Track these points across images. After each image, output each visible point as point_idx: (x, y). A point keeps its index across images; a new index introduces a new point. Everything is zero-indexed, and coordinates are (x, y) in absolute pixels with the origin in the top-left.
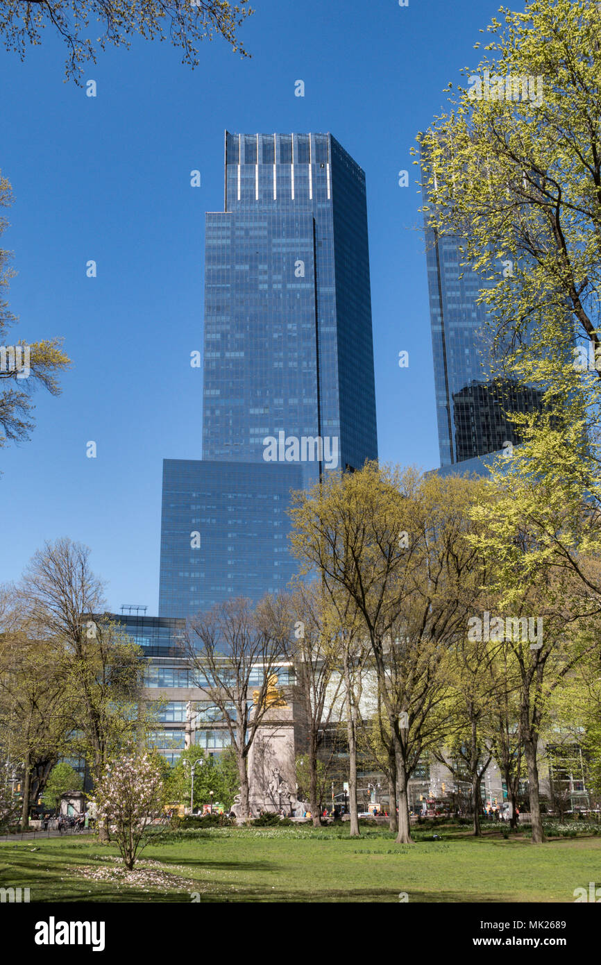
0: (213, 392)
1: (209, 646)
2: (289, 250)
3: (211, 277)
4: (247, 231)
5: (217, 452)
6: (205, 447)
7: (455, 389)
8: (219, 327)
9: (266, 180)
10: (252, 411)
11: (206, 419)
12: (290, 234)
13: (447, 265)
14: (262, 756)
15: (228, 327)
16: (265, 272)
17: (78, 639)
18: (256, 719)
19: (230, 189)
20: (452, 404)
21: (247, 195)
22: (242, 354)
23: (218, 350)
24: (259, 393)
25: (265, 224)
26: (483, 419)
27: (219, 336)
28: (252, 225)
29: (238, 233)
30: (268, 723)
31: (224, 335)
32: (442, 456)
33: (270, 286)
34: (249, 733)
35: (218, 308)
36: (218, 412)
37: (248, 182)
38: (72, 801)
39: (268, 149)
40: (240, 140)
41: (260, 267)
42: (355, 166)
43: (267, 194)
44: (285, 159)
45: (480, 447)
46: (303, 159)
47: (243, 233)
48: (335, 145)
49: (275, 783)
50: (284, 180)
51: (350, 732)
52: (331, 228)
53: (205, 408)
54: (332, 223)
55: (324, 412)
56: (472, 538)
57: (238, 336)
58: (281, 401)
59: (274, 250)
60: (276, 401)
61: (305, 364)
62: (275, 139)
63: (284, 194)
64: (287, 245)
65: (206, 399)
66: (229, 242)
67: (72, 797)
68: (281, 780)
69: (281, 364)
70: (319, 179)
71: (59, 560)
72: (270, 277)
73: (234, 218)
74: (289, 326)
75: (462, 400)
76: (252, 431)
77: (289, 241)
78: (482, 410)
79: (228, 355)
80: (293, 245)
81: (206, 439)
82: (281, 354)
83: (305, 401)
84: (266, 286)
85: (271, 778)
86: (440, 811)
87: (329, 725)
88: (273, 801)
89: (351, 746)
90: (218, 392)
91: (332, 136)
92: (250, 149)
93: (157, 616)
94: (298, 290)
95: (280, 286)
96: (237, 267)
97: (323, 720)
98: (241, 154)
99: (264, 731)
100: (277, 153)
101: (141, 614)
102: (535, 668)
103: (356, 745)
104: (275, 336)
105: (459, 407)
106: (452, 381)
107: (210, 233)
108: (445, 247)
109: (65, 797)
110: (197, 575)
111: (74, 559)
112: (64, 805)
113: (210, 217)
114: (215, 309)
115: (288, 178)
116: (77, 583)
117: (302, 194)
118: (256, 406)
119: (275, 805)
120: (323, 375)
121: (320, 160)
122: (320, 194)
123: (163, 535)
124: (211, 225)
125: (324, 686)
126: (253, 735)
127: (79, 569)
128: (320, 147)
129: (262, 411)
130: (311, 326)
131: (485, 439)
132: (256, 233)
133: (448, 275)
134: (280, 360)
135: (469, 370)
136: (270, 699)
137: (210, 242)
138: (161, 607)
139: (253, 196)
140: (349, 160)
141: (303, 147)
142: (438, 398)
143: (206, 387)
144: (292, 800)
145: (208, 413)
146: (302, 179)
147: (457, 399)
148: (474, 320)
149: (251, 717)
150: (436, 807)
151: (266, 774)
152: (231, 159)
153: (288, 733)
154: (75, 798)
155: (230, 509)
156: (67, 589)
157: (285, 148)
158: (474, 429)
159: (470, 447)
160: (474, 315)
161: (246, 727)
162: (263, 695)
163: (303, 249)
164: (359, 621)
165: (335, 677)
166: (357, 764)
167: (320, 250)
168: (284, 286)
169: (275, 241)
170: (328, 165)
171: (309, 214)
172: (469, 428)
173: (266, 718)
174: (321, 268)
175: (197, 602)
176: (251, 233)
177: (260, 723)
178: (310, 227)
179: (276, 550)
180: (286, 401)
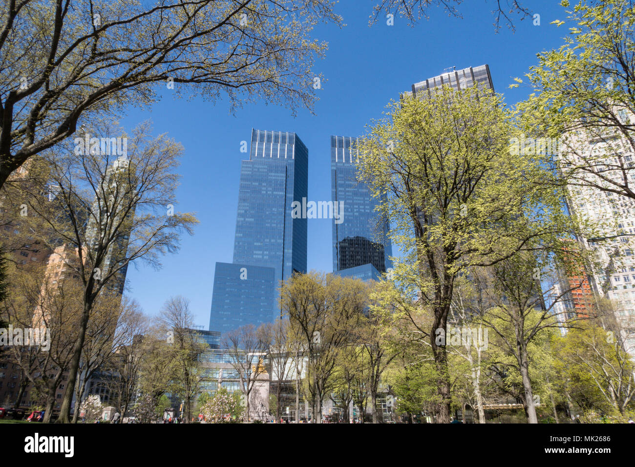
0: (239, 235)
1: (236, 345)
2: (276, 178)
3: (242, 187)
4: (258, 169)
5: (239, 260)
6: (234, 258)
7: (340, 239)
8: (244, 208)
9: (268, 149)
10: (255, 244)
11: (235, 246)
12: (276, 172)
13: (340, 189)
14: (255, 395)
15: (248, 208)
16: (265, 186)
17: (182, 340)
18: (254, 378)
19: (253, 152)
20: (339, 246)
21: (260, 154)
22: (253, 220)
23: (242, 217)
24: (259, 236)
25: (266, 167)
26: (351, 253)
27: (243, 211)
28: (261, 167)
29: (255, 170)
30: (259, 380)
31: (246, 211)
32: (334, 268)
33: (266, 192)
34: (251, 384)
35: (244, 200)
36: (241, 243)
37: (260, 149)
38: (169, 413)
39: (269, 137)
40: (258, 132)
41: (263, 184)
42: (304, 147)
43: (268, 155)
44: (276, 141)
45: (350, 265)
46: (284, 142)
47: (257, 170)
48: (297, 138)
49: (260, 407)
50: (275, 150)
51: (297, 385)
52: (293, 171)
53: (235, 241)
54: (294, 169)
55: (286, 246)
56: (371, 307)
57: (252, 212)
58: (268, 240)
59: (269, 177)
60: (266, 240)
61: (279, 225)
62: (273, 133)
63: (275, 155)
64: (275, 176)
65: (236, 237)
66: (251, 173)
67: (169, 411)
68: (262, 405)
69: (269, 225)
70: (290, 151)
71: (176, 305)
72: (267, 189)
73: (253, 164)
74: (274, 209)
75: (343, 244)
76: (255, 252)
77: (276, 174)
78: (351, 249)
79: (247, 219)
80: (277, 176)
81: (235, 255)
82: (269, 221)
83: (278, 241)
84: (265, 192)
85: (258, 405)
86: (331, 421)
87: (287, 381)
88: (259, 415)
89: (297, 392)
90: (242, 235)
91: (296, 135)
92: (262, 136)
93: (208, 330)
94: (278, 195)
95: (271, 192)
96: (253, 184)
97: (284, 379)
98: (258, 138)
99: (257, 384)
100: (273, 139)
101: (201, 329)
102: (377, 360)
103: (299, 391)
104: (267, 213)
105: (342, 247)
106: (339, 237)
107: (243, 169)
108: (339, 182)
109: (166, 410)
110: (227, 313)
111: (183, 304)
112: (166, 414)
113: (243, 162)
114: (242, 200)
115: (277, 150)
116: (183, 315)
117: (282, 156)
118: (257, 241)
119: (260, 416)
120: (287, 230)
121: (290, 143)
122: (289, 156)
123: (213, 295)
124: (244, 165)
125: (285, 363)
126: (252, 386)
127: (184, 309)
128: (291, 138)
129: (259, 244)
130: (282, 210)
131: (352, 261)
132: (263, 170)
133: (340, 193)
134: (269, 223)
135: (346, 232)
136: (260, 370)
137: (243, 172)
138: (210, 327)
139: (262, 155)
140: (302, 144)
141: (284, 138)
142: (333, 243)
143: (237, 232)
144: (267, 414)
145: (237, 243)
146: (282, 150)
147: (341, 244)
148: (350, 212)
149: (252, 377)
150: (329, 419)
151: (256, 403)
152: (254, 140)
153: (267, 385)
154: (171, 411)
155: (243, 285)
156: (179, 318)
157: (276, 137)
158: (347, 257)
159: (346, 264)
160: (350, 210)
161: (250, 381)
162: (258, 368)
163: (281, 178)
164: (304, 337)
165: (290, 360)
166: (299, 399)
167: (288, 179)
168: (272, 193)
169: (270, 174)
170: (294, 146)
171: (285, 164)
172: (345, 256)
173: (258, 378)
174: (288, 186)
175: (226, 325)
176: (260, 170)
177: (256, 380)
178: (285, 169)
179: (262, 304)
180: (270, 240)
